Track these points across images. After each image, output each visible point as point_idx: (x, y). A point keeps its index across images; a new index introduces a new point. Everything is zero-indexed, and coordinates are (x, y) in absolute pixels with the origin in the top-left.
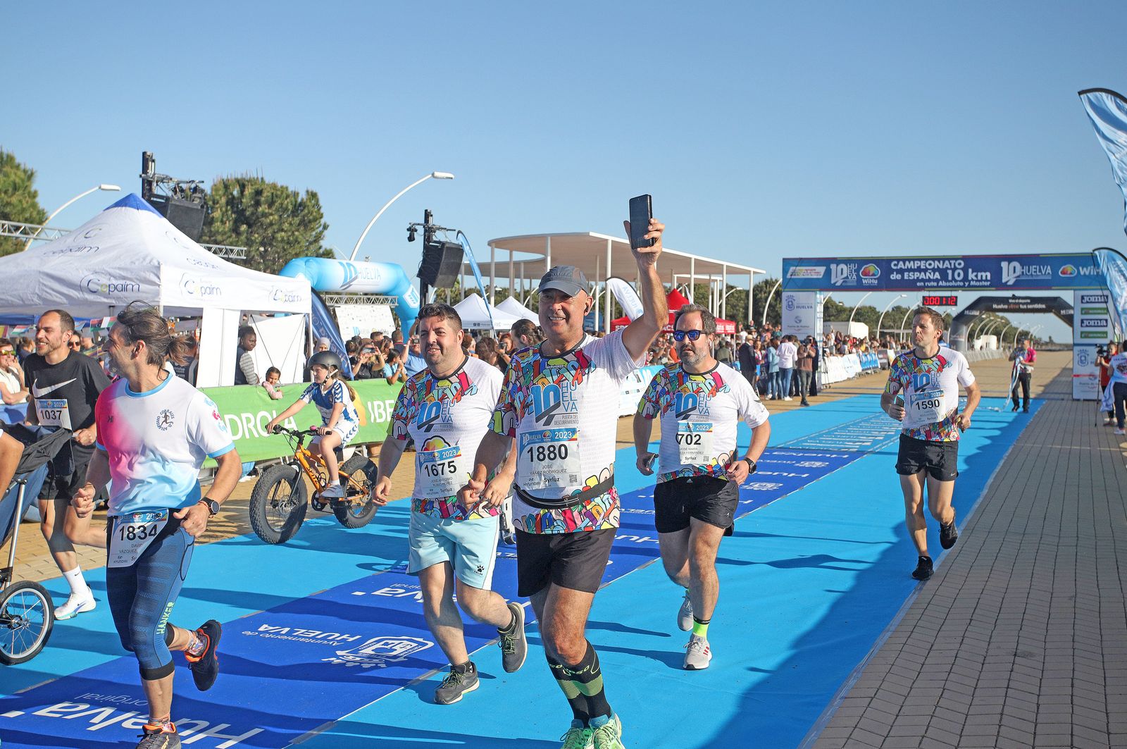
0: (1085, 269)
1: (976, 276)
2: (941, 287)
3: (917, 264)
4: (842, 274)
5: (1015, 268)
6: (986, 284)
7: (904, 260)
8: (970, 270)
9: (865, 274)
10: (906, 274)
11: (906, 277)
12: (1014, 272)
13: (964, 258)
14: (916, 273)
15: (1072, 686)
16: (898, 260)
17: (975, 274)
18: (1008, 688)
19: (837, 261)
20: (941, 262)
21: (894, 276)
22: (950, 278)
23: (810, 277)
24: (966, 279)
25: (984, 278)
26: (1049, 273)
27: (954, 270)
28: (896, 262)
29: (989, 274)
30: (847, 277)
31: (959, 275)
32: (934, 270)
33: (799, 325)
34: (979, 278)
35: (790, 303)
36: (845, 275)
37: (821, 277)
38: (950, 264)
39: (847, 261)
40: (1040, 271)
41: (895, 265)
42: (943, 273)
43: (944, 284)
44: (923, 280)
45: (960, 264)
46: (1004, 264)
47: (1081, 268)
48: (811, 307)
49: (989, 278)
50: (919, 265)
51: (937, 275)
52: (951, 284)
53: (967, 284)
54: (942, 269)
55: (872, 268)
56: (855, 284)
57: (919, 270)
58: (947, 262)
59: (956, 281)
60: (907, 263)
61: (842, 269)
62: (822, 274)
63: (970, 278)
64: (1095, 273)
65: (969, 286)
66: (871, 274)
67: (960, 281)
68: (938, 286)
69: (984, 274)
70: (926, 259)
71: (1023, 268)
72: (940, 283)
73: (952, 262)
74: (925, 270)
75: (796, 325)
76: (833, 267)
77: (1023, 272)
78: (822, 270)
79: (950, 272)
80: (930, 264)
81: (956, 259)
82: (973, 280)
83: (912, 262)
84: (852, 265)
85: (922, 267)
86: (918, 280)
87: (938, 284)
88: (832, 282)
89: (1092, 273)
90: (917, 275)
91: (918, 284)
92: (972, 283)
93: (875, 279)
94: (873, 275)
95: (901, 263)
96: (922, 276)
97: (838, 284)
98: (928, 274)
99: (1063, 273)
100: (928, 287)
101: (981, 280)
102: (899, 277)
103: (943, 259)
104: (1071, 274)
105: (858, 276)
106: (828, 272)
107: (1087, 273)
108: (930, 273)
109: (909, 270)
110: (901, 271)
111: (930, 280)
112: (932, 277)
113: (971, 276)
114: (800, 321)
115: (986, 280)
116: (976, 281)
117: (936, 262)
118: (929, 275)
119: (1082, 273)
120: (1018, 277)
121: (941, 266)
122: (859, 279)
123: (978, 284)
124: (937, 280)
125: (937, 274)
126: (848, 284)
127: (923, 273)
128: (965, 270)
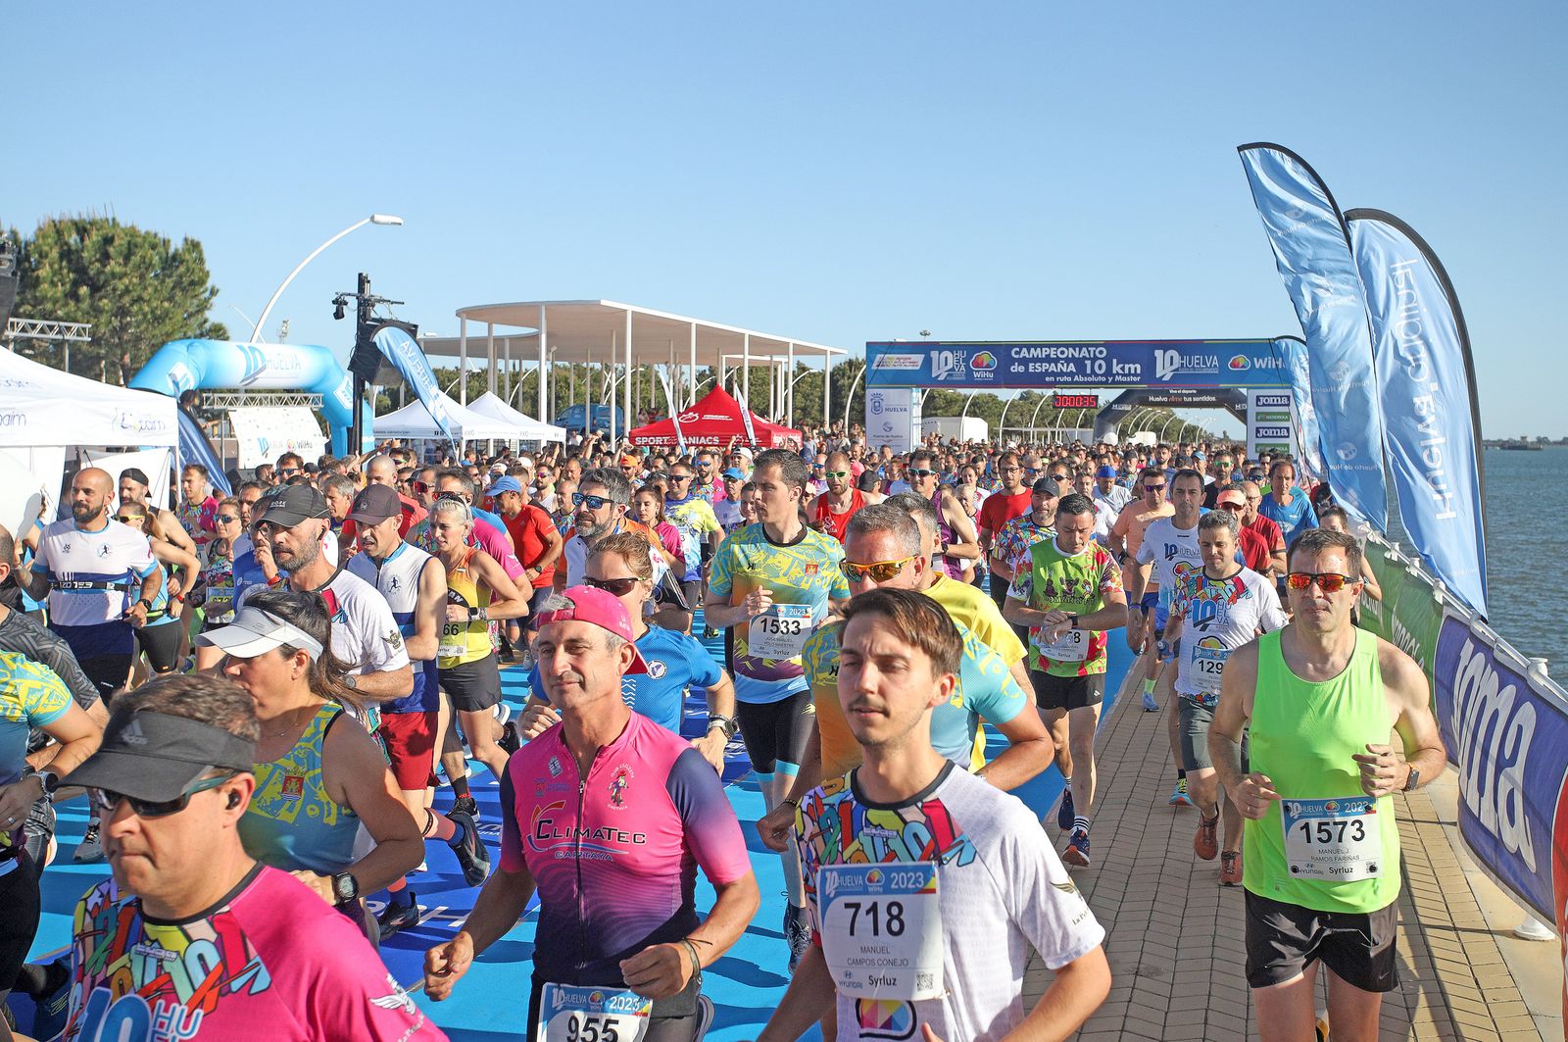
0: (1261, 360)
1: (1123, 369)
2: (1077, 383)
3: (1046, 351)
4: (946, 365)
5: (1172, 357)
6: (1135, 379)
7: (1029, 346)
8: (1115, 361)
9: (977, 364)
10: (1031, 364)
11: (1031, 370)
12: (1172, 364)
13: (1108, 344)
14: (1044, 364)
15: (1206, 1023)
16: (1021, 346)
17: (1121, 366)
18: (1122, 1031)
19: (940, 347)
20: (1077, 349)
21: (1016, 368)
22: (1089, 371)
23: (901, 368)
24: (1109, 372)
25: (1133, 372)
26: (1215, 366)
27: (1094, 359)
28: (1018, 349)
29: (1138, 366)
30: (953, 369)
31: (1100, 367)
32: (1068, 360)
33: (889, 434)
34: (1127, 372)
35: (877, 404)
36: (950, 366)
37: (918, 368)
38: (1089, 352)
39: (953, 347)
40: (1205, 363)
41: (1017, 353)
42: (1080, 363)
43: (1081, 379)
44: (1053, 374)
45: (1101, 352)
46: (1158, 353)
47: (1255, 359)
48: (905, 410)
49: (1139, 372)
50: (1048, 353)
51: (1072, 367)
52: (1090, 379)
53: (1110, 379)
54: (1079, 358)
55: (987, 357)
56: (964, 378)
57: (1048, 359)
58: (1084, 349)
59: (1097, 375)
60: (1032, 349)
61: (946, 358)
62: (920, 363)
63: (1114, 372)
64: (1274, 366)
65: (1113, 382)
66: (985, 364)
67: (1102, 375)
68: (1072, 383)
69: (1132, 366)
70: (1057, 345)
71: (1182, 359)
72: (1076, 378)
73: (1092, 349)
74: (1056, 360)
75: (884, 433)
76: (934, 354)
77: (1182, 364)
78: (919, 358)
79: (1088, 363)
80: (1062, 353)
81: (1096, 345)
82: (1118, 374)
83: (1039, 349)
84: (960, 353)
85: (1052, 356)
86: (1047, 373)
87: (1073, 379)
88: (933, 376)
89: (1269, 367)
90: (1046, 366)
91: (1047, 379)
92: (1117, 378)
93: (989, 371)
94: (988, 366)
95: (1025, 350)
96: (1052, 368)
97: (941, 378)
98: (1059, 365)
99: (1234, 365)
100: (1060, 383)
101: (1129, 374)
102: (1021, 369)
103: (1078, 345)
104: (1243, 367)
105: (967, 367)
106: (928, 362)
107: (1263, 366)
108: (1062, 364)
109: (1035, 360)
110: (1024, 362)
111: (1062, 374)
112: (1065, 370)
113: (1116, 368)
114: (891, 429)
115: (1136, 375)
116: (1123, 375)
117: (1071, 349)
118: (1062, 367)
119: (1257, 366)
120: (1177, 370)
121: (1077, 355)
122: (969, 372)
123: (1124, 379)
124: (1071, 374)
125: (1072, 365)
126: (954, 378)
127: (1053, 365)
128: (1108, 360)
